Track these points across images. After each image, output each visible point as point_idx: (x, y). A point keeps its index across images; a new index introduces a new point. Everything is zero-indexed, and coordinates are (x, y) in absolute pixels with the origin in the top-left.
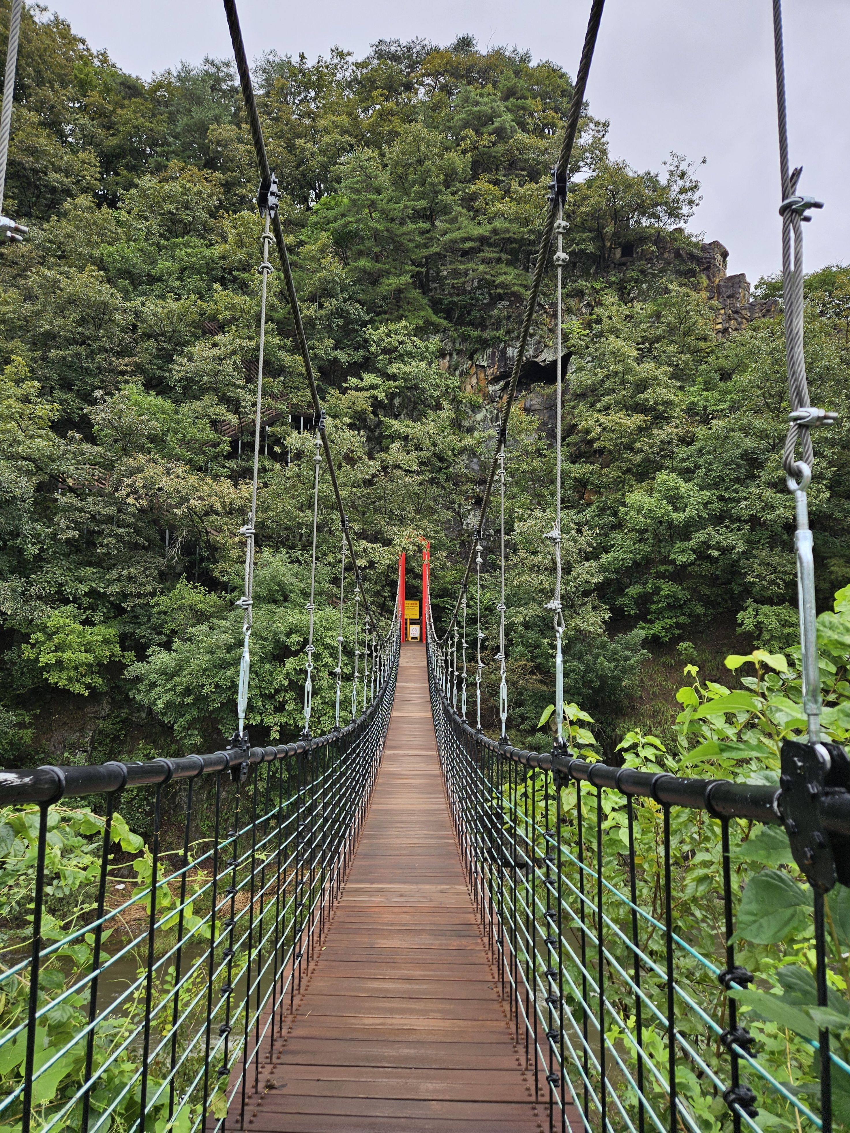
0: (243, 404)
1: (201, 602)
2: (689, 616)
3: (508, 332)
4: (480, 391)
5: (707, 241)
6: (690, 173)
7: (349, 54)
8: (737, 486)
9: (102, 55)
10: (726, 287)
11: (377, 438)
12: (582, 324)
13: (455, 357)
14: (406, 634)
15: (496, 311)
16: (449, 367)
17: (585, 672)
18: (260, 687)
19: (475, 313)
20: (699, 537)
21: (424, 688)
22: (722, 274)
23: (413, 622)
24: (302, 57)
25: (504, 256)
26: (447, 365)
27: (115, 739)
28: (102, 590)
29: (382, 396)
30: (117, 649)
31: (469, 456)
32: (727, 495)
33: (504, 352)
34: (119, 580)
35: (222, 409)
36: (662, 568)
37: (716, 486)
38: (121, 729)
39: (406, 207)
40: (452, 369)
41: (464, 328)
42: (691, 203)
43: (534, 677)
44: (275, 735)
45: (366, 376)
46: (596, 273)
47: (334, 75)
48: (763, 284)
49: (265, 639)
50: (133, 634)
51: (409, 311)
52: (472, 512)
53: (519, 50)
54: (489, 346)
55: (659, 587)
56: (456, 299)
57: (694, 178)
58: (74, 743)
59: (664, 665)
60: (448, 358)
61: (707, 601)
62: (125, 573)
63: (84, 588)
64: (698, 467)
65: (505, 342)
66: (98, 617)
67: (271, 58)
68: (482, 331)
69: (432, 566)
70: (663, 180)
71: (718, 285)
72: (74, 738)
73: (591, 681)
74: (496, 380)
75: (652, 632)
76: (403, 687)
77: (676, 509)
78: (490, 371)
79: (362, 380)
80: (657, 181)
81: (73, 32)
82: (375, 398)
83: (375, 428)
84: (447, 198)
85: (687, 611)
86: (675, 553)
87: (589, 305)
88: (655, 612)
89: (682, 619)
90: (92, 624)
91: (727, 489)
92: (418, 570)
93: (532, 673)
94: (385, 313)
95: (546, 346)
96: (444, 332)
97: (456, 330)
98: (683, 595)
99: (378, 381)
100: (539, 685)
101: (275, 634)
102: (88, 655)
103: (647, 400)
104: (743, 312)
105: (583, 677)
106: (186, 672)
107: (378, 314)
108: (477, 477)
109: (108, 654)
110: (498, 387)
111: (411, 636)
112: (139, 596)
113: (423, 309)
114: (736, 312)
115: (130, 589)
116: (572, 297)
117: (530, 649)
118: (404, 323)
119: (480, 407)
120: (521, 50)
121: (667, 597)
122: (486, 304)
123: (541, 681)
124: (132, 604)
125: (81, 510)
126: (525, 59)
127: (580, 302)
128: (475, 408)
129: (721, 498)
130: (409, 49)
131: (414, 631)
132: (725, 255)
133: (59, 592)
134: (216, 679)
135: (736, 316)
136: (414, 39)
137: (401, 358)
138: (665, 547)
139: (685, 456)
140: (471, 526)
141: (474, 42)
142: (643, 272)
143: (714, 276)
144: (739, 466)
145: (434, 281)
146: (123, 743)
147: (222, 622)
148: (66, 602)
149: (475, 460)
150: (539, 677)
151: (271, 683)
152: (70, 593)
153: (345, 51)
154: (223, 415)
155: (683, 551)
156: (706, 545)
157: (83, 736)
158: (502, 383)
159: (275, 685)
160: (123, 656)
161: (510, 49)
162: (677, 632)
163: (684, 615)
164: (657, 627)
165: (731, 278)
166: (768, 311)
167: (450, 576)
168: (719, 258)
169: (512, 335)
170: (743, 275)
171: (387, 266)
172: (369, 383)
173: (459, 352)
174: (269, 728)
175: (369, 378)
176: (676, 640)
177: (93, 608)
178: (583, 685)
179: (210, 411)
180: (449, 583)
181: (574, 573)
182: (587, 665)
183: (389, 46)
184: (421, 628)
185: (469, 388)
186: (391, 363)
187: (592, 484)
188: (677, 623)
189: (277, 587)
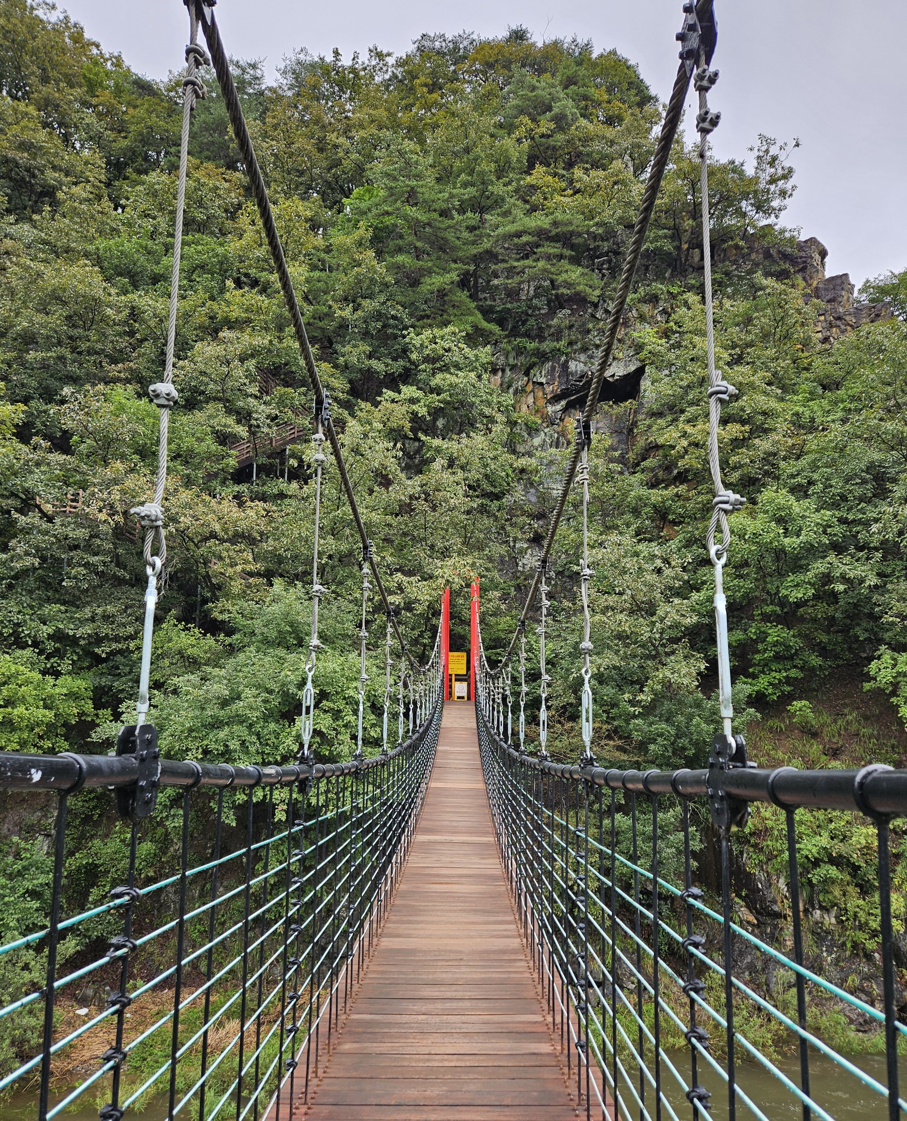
0: (255, 415)
1: (193, 646)
2: (802, 669)
3: (571, 344)
4: (537, 411)
5: (803, 238)
6: (782, 158)
7: (389, 55)
8: (863, 505)
9: (116, 58)
10: (826, 289)
11: (417, 466)
12: (657, 332)
13: (508, 373)
14: (450, 693)
15: (555, 320)
16: (501, 385)
17: (678, 736)
18: (263, 753)
19: (532, 322)
20: (819, 567)
21: (473, 753)
22: (820, 276)
23: (459, 678)
24: (336, 53)
25: (567, 252)
26: (499, 382)
27: (87, 819)
28: (71, 633)
29: (422, 411)
30: (89, 706)
31: (526, 486)
32: (851, 517)
33: (565, 366)
34: (93, 619)
35: (230, 421)
36: (769, 609)
37: (835, 505)
38: (95, 808)
39: (452, 196)
40: (505, 387)
41: (519, 340)
42: (783, 194)
43: (611, 743)
44: (280, 815)
45: (404, 389)
46: (672, 275)
47: (372, 77)
48: (869, 287)
49: (270, 692)
50: (110, 688)
51: (455, 315)
52: (529, 551)
53: (579, 40)
54: (548, 360)
55: (764, 632)
56: (509, 306)
57: (787, 164)
58: (33, 825)
59: (771, 730)
60: (500, 374)
61: (823, 651)
62: (99, 611)
63: (47, 630)
64: (811, 483)
65: (567, 355)
66: (65, 666)
67: (302, 57)
68: (540, 342)
69: (483, 609)
70: (750, 171)
71: (817, 288)
72: (34, 818)
73: (684, 749)
74: (556, 399)
75: (756, 688)
76: (446, 752)
77: (787, 533)
78: (549, 389)
79: (400, 393)
80: (743, 171)
81: (87, 36)
82: (415, 414)
83: (415, 454)
84: (498, 189)
85: (799, 662)
86: (786, 588)
87: (664, 312)
88: (758, 665)
89: (794, 673)
90: (57, 674)
91: (849, 510)
92: (465, 614)
93: (609, 737)
94: (428, 317)
95: (614, 359)
96: (495, 344)
97: (509, 342)
98: (796, 643)
99: (419, 394)
100: (617, 754)
101: (283, 685)
102: (47, 712)
103: (742, 409)
104: (848, 318)
105: (672, 744)
106: (167, 733)
107: (420, 318)
108: (535, 510)
109: (76, 711)
110: (558, 407)
111: (457, 694)
112: (117, 639)
113: (472, 314)
114: (839, 318)
115: (105, 630)
116: (645, 302)
117: (605, 708)
118: (450, 328)
119: (537, 430)
120: (581, 40)
121: (776, 644)
122: (543, 315)
123: (619, 748)
124: (108, 650)
125: (46, 533)
126: (587, 48)
127: (655, 308)
128: (532, 430)
129: (842, 521)
130: (455, 43)
131: (460, 689)
132: (823, 254)
133: (15, 634)
134: (205, 742)
135: (838, 323)
136: (461, 33)
137: (445, 369)
138: (772, 583)
139: (794, 471)
140: (527, 568)
141: (529, 35)
142: (727, 274)
143: (811, 278)
144: (864, 482)
145: (484, 291)
146: (97, 824)
147: (216, 671)
148: (23, 646)
149: (532, 491)
150: (619, 743)
151: (277, 748)
152: (29, 635)
153: (385, 52)
154: (229, 426)
155: (797, 585)
156: (827, 578)
157: (45, 816)
158: (563, 403)
159: (282, 750)
160: (97, 715)
161: (569, 40)
162: (788, 689)
163: (795, 667)
164: (763, 682)
165: (832, 279)
166: (878, 316)
167: (504, 622)
168: (817, 257)
169: (575, 347)
170: (846, 275)
171: (430, 264)
172: (408, 396)
173: (513, 368)
174: (274, 806)
175: (408, 391)
176: (787, 699)
177: (58, 653)
178: (674, 753)
179: (214, 422)
180: (502, 631)
181: (660, 612)
182: (678, 728)
183: (433, 41)
184: (469, 685)
185: (524, 408)
186: (434, 374)
187: (674, 513)
188: (787, 677)
189: (288, 628)
